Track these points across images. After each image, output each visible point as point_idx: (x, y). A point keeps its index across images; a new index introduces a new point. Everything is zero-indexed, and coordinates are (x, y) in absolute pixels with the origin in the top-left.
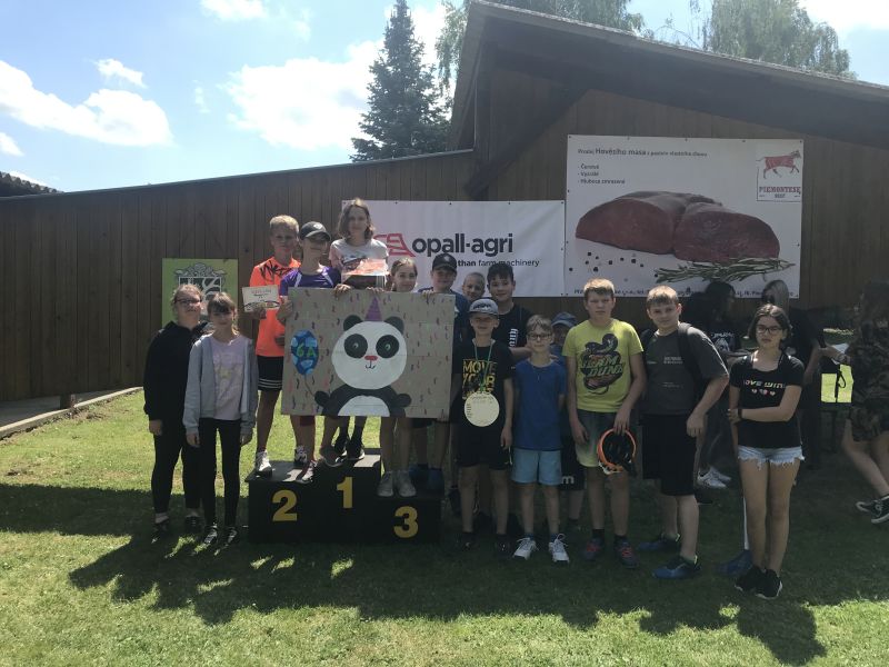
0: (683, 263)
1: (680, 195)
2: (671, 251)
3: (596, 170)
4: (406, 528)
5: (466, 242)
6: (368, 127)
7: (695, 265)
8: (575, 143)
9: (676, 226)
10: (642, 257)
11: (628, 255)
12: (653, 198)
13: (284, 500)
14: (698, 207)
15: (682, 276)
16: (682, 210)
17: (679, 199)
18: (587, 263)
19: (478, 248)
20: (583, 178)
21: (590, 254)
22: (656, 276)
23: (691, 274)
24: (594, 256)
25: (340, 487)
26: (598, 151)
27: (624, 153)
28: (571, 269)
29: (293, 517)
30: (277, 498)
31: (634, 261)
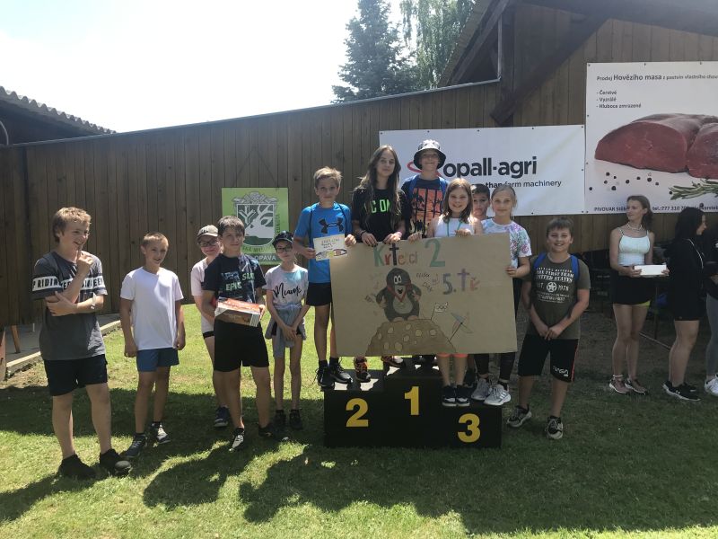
0: (697, 181)
1: (695, 117)
2: (686, 170)
3: (614, 96)
4: (469, 433)
5: (493, 166)
6: (346, 76)
7: (708, 182)
8: (594, 70)
9: (690, 146)
10: (656, 175)
11: (644, 174)
12: (668, 120)
13: (357, 408)
14: (711, 127)
15: (697, 192)
16: (696, 130)
17: (693, 121)
18: (606, 182)
19: (504, 171)
20: (602, 103)
21: (608, 174)
22: (671, 193)
23: (704, 190)
24: (612, 175)
25: (407, 396)
26: (616, 77)
27: (640, 78)
28: (591, 189)
29: (365, 423)
30: (350, 406)
31: (649, 180)
